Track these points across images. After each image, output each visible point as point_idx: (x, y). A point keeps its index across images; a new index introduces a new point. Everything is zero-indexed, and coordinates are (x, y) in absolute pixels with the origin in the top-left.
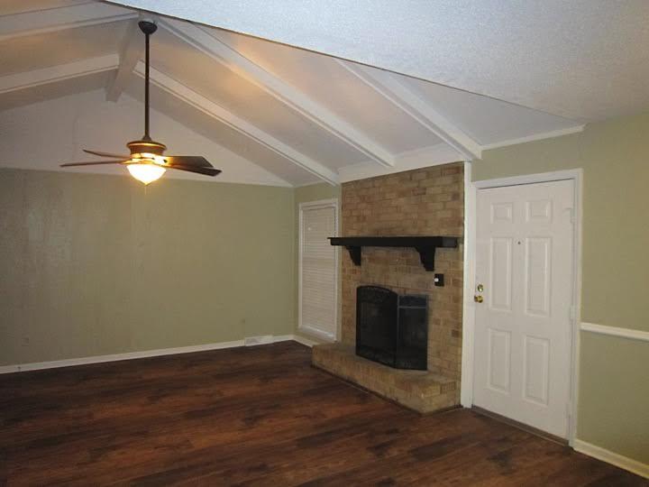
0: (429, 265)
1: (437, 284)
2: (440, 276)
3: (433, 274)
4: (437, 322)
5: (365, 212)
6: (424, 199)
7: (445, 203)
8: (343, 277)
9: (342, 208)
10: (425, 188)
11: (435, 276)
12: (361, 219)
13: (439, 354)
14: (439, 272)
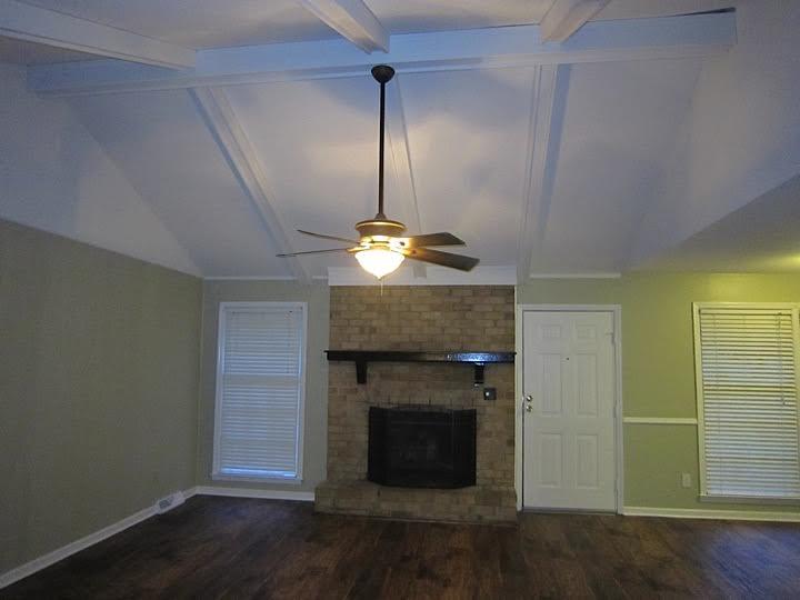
1: (486, 398)
2: (493, 391)
3: (482, 387)
4: (489, 434)
5: (374, 323)
6: (469, 315)
7: (495, 322)
8: (330, 399)
9: (331, 316)
10: (470, 305)
11: (486, 390)
12: (367, 330)
13: (491, 466)
14: (490, 386)
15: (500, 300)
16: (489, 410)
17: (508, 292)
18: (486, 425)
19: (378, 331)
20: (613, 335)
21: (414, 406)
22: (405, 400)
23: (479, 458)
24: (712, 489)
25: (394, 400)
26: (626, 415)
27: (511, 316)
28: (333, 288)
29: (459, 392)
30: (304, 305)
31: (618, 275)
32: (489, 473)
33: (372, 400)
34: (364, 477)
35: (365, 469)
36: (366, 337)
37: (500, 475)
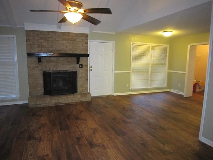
0: (78, 62)
1: (80, 67)
3: (79, 64)
4: (81, 78)
5: (43, 44)
6: (75, 42)
7: (82, 44)
8: (28, 69)
9: (27, 41)
10: (75, 39)
11: (80, 65)
12: (41, 46)
13: (81, 87)
14: (81, 64)
15: (84, 38)
16: (81, 71)
17: (86, 36)
18: (79, 75)
19: (45, 46)
20: (113, 49)
21: (58, 70)
22: (55, 69)
23: (78, 85)
24: (133, 87)
25: (51, 69)
26: (115, 71)
27: (87, 43)
28: (26, 31)
29: (72, 66)
30: (15, 36)
31: (114, 33)
32: (81, 88)
33: (43, 69)
34: (43, 94)
35: (43, 91)
36: (40, 49)
37: (84, 89)
